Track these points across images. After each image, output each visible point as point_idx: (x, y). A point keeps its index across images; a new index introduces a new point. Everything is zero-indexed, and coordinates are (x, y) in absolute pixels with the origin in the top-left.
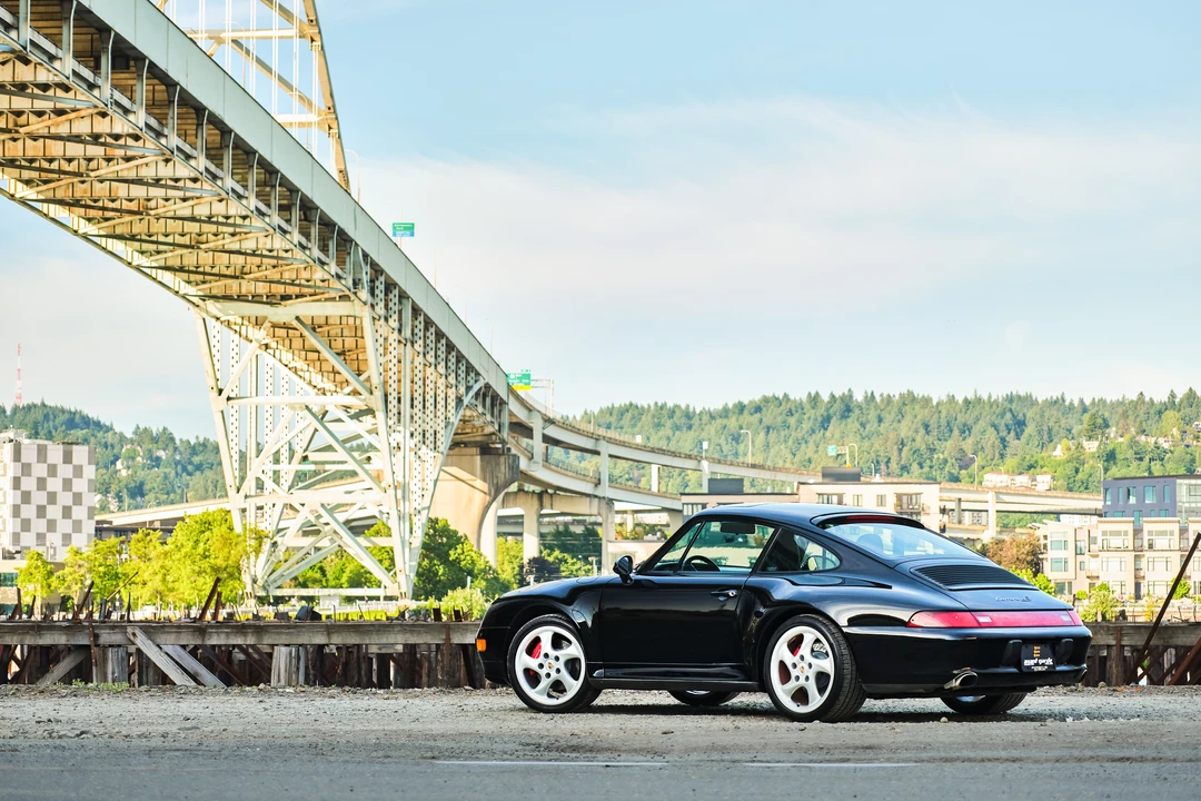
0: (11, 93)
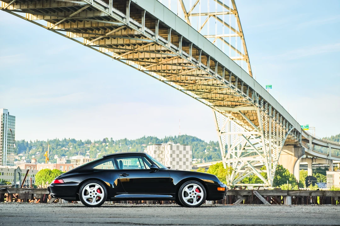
0: (156, 53)
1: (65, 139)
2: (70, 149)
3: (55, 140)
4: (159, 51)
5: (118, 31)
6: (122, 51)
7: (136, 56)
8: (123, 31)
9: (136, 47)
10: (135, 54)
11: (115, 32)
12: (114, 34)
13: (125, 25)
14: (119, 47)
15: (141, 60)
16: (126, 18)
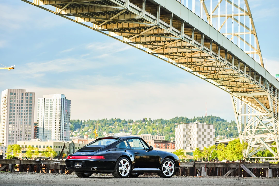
0: (182, 48)
1: (112, 119)
2: (116, 127)
3: (104, 120)
4: (184, 47)
5: (151, 30)
6: (154, 46)
7: (166, 51)
8: (155, 30)
9: (166, 43)
10: (165, 49)
11: (148, 32)
12: (147, 33)
13: (155, 26)
14: (152, 44)
15: (170, 54)
16: (157, 20)
